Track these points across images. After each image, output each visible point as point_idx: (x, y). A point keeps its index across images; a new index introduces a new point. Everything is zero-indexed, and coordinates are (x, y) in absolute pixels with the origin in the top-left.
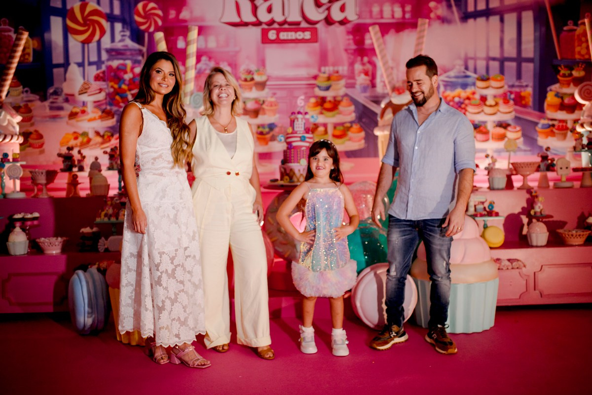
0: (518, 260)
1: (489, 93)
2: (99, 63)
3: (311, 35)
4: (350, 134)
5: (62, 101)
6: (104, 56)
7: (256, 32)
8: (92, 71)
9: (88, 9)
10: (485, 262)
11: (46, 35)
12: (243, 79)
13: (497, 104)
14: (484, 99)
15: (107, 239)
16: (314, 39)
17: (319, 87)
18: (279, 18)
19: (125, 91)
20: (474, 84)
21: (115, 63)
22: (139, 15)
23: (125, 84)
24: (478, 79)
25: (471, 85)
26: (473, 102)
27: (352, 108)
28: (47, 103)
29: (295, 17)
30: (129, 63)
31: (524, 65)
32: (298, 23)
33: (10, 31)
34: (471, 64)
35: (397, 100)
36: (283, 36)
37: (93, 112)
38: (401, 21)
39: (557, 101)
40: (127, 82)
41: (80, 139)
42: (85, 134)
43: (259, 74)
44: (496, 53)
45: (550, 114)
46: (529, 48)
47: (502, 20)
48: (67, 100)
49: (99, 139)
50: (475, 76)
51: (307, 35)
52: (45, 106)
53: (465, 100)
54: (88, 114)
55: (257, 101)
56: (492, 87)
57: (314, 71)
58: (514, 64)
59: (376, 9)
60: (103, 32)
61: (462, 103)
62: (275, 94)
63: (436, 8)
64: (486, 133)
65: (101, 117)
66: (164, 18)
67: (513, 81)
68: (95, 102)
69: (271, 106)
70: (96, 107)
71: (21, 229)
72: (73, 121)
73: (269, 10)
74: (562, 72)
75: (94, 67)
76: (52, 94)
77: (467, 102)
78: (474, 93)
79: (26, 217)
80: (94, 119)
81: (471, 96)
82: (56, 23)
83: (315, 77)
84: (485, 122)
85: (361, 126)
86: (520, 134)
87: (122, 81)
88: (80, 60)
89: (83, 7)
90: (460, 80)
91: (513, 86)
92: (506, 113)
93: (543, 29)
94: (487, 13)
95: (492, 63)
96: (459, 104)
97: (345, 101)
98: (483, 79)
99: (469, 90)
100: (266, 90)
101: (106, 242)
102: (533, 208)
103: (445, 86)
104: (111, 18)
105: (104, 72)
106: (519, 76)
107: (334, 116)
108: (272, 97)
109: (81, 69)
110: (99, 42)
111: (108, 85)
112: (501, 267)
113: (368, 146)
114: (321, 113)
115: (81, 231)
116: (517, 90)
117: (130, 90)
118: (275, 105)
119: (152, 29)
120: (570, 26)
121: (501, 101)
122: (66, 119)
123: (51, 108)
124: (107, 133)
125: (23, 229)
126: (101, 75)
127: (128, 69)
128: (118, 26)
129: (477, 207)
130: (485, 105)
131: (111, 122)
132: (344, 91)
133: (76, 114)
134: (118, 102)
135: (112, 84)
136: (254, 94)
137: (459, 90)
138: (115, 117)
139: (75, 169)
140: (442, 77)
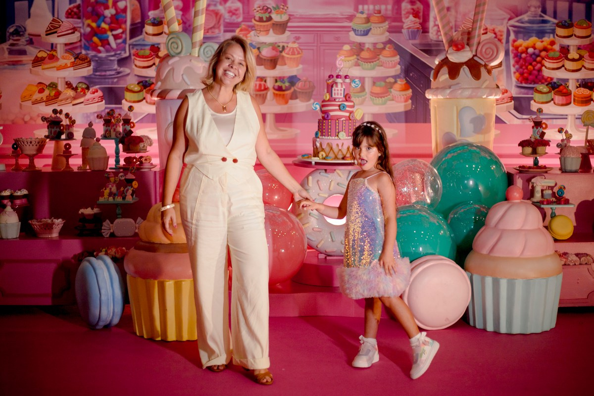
0: (587, 255)
1: (572, 42)
4: (393, 92)
5: (25, 43)
8: (64, 5)
10: (547, 256)
12: (257, 18)
13: (581, 58)
14: (565, 50)
15: (112, 223)
17: (354, 30)
19: (104, 31)
20: (553, 32)
23: (104, 21)
24: (558, 25)
25: (550, 33)
26: (551, 54)
27: (397, 58)
28: (5, 46)
34: (550, 6)
35: (456, 57)
37: (64, 58)
40: (108, 20)
41: (47, 92)
42: (53, 86)
43: (277, 13)
48: (30, 42)
49: (71, 93)
50: (556, 21)
52: (3, 48)
53: (541, 51)
54: (57, 59)
55: (274, 46)
56: (575, 36)
57: (349, 10)
61: (539, 56)
62: (298, 38)
64: (567, 94)
65: (73, 65)
68: (66, 45)
69: (293, 54)
70: (67, 51)
71: (12, 208)
72: (39, 69)
76: (12, 34)
77: (543, 54)
78: (553, 43)
79: (16, 194)
80: (65, 67)
81: (549, 47)
83: (351, 18)
84: (567, 80)
85: (408, 82)
87: (102, 18)
90: (535, 26)
92: (592, 69)
95: (576, 5)
96: (533, 56)
97: (388, 50)
98: (563, 26)
99: (547, 39)
100: (287, 33)
101: (111, 225)
103: (516, 33)
105: (78, 7)
107: (373, 69)
108: (294, 42)
109: (50, 1)
111: (83, 24)
112: (568, 263)
113: (416, 108)
114: (357, 65)
115: (80, 212)
117: (112, 30)
118: (299, 53)
121: (586, 54)
122: (30, 66)
123: (11, 52)
124: (80, 85)
125: (15, 208)
126: (75, 10)
127: (110, 3)
129: (544, 192)
130: (567, 58)
131: (86, 71)
132: (386, 36)
133: (43, 59)
134: (97, 46)
135: (89, 21)
136: (271, 38)
137: (533, 40)
138: (93, 64)
139: (63, 137)
140: (512, 22)
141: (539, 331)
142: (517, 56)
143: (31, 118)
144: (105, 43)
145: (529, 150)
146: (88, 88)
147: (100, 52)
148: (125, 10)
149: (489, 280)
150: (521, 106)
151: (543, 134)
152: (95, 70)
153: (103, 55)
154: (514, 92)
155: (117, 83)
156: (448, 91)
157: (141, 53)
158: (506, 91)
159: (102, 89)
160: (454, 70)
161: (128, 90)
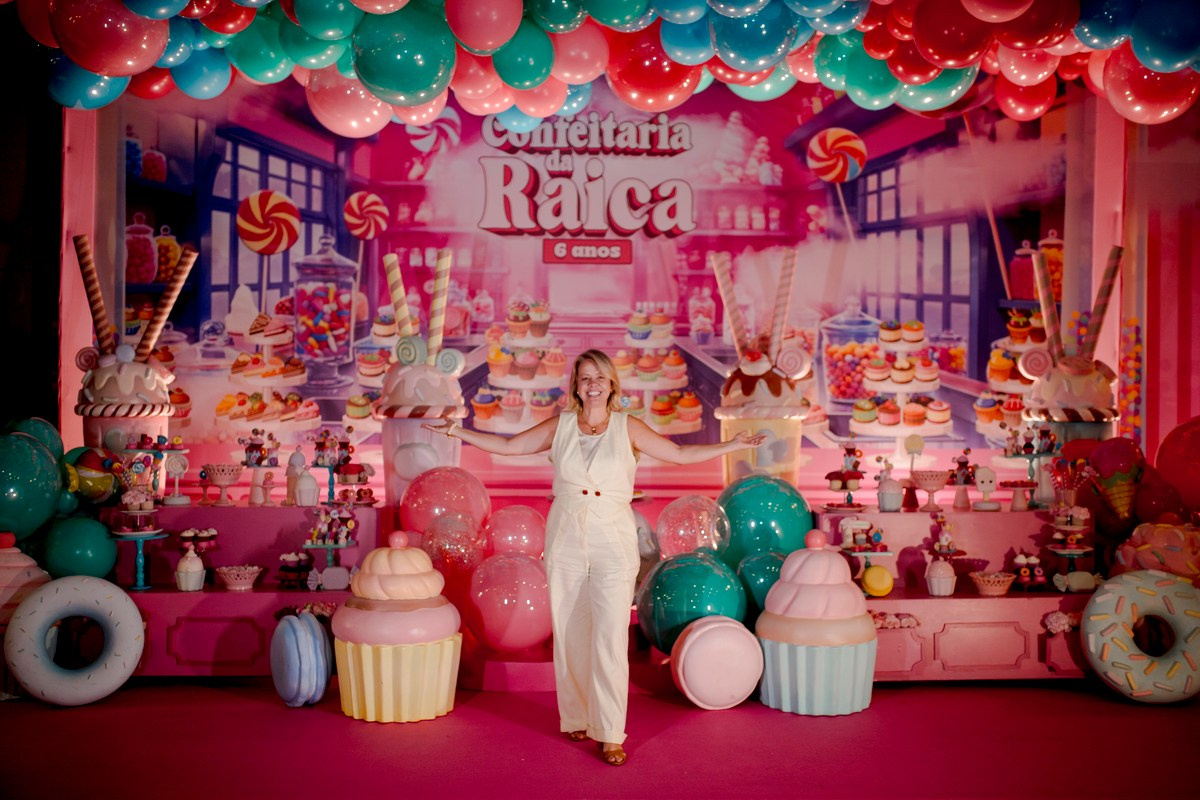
0: (910, 615)
1: (900, 349)
2: (284, 286)
3: (621, 252)
4: (679, 408)
5: (224, 343)
6: (294, 275)
7: (535, 245)
8: (274, 298)
9: (272, 202)
10: (856, 618)
11: (204, 241)
12: (512, 318)
13: (912, 367)
14: (891, 358)
15: (321, 572)
16: (626, 258)
17: (631, 333)
18: (572, 224)
19: (323, 331)
20: (876, 335)
21: (310, 287)
22: (352, 213)
23: (322, 318)
24: (882, 327)
25: (872, 336)
26: (874, 362)
27: (683, 367)
28: (198, 347)
29: (597, 222)
30: (332, 286)
31: (955, 306)
32: (602, 234)
33: (147, 232)
34: (871, 303)
35: (749, 370)
36: (577, 251)
37: (271, 363)
38: (763, 233)
39: (1006, 364)
40: (327, 317)
41: (249, 405)
42: (257, 397)
43: (537, 311)
44: (910, 287)
45: (996, 383)
46: (963, 280)
47: (920, 237)
48: (230, 343)
49: (279, 406)
50: (879, 322)
51: (616, 252)
52: (195, 350)
53: (861, 359)
54: (264, 365)
55: (532, 351)
56: (904, 340)
57: (625, 309)
58: (939, 305)
59: (724, 215)
60: (293, 238)
61: (858, 364)
62: (561, 342)
63: (818, 215)
64: (895, 411)
65: (284, 371)
66: (391, 220)
67: (938, 331)
68: (275, 346)
69: (556, 360)
70: (275, 355)
71: (196, 552)
72: (239, 376)
73: (557, 211)
74: (1014, 319)
75: (277, 292)
76: (208, 332)
77: (865, 362)
78: (876, 349)
79: (201, 535)
80: (273, 374)
81: (871, 353)
82: (221, 221)
83: (626, 318)
84: (893, 395)
85: (697, 397)
86: (947, 415)
87: (320, 315)
88: (255, 280)
89: (264, 199)
90: (854, 328)
91: (937, 339)
92: (926, 380)
93: (985, 252)
94: (897, 226)
95: (904, 303)
96: (853, 365)
97: (673, 357)
98: (891, 328)
99: (869, 344)
100: (549, 336)
101: (320, 575)
102: (938, 540)
103: (831, 336)
104: (307, 216)
105: (291, 301)
106: (947, 324)
107: (653, 380)
108: (557, 347)
109: (256, 293)
110: (286, 253)
111: (297, 322)
112: (886, 625)
113: (707, 428)
114: (634, 375)
115: (281, 559)
116: (944, 345)
117: (332, 329)
118: (562, 360)
119: (371, 236)
120: (1025, 248)
121: (918, 362)
122: (229, 372)
123: (205, 355)
124: (291, 396)
125: (199, 553)
126: (287, 304)
127: (331, 296)
128: (318, 230)
129: (857, 537)
130: (894, 367)
131: (299, 379)
132: (670, 340)
133: (245, 364)
134: (312, 348)
135: (304, 318)
136: (529, 341)
137: (852, 344)
138: (307, 371)
139: (265, 462)
140: (826, 323)
141: (848, 712)
142: (833, 365)
143: (228, 437)
144: (323, 345)
145: (838, 484)
146: (301, 400)
147: (316, 356)
148: (349, 305)
149: (783, 648)
150: (837, 426)
151: (857, 464)
152: (310, 378)
153: (320, 360)
154: (829, 409)
155: (337, 394)
156: (741, 410)
157: (368, 358)
158: (819, 408)
159: (318, 402)
160: (748, 384)
161: (351, 403)
